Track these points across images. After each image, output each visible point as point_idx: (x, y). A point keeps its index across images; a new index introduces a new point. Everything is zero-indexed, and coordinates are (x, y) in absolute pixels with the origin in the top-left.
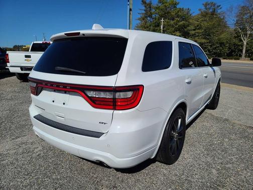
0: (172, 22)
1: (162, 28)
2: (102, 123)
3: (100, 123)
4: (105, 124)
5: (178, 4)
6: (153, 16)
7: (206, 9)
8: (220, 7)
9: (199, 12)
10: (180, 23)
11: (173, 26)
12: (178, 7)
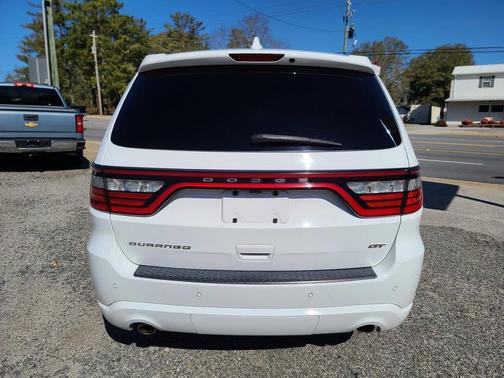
0: (115, 43)
1: (94, 52)
2: (376, 246)
3: (370, 247)
4: (380, 246)
5: (121, 6)
6: (68, 23)
7: (179, 26)
8: (201, 27)
9: (165, 30)
10: (132, 47)
11: (118, 51)
12: (121, 12)
